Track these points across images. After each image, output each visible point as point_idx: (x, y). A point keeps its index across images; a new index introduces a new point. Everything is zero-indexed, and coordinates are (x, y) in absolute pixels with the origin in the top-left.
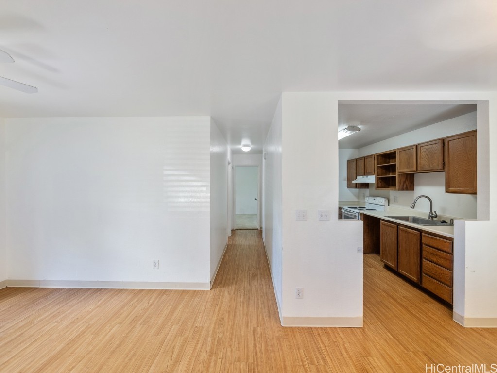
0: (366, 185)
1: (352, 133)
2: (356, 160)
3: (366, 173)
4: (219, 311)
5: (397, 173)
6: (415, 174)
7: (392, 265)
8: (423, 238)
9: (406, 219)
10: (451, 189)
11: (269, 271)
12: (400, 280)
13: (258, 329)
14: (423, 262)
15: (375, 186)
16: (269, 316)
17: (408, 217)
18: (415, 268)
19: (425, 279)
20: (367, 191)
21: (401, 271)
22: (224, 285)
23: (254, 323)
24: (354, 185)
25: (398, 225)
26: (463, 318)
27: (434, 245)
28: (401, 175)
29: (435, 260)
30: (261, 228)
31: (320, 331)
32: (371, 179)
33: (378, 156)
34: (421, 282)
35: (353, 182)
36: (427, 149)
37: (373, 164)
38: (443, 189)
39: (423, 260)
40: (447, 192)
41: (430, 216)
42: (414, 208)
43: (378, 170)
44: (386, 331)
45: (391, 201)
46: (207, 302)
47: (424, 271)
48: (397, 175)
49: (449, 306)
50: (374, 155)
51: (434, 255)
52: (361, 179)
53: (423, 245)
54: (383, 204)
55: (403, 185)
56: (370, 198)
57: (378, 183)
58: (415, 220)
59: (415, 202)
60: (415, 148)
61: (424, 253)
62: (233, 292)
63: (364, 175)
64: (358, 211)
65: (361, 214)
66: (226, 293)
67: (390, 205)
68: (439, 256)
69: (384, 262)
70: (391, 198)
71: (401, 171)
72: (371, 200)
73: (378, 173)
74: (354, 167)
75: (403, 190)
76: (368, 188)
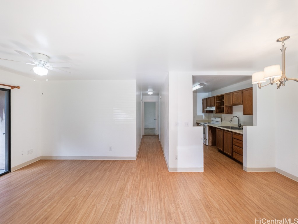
0: (211, 112)
1: (202, 86)
2: (207, 99)
3: (211, 106)
4: (141, 167)
5: (224, 106)
6: (233, 106)
7: (221, 149)
8: (233, 135)
9: (228, 127)
10: (245, 113)
11: (163, 153)
12: (224, 156)
13: (159, 173)
14: (233, 146)
15: (215, 112)
16: (164, 169)
17: (229, 127)
18: (230, 150)
19: (234, 153)
20: (212, 115)
21: (225, 152)
22: (142, 158)
23: (157, 171)
24: (206, 111)
25: (224, 130)
26: (246, 168)
27: (237, 138)
28: (226, 106)
29: (237, 144)
30: (158, 134)
31: (185, 173)
32: (213, 109)
33: (216, 97)
34: (232, 155)
35: (205, 110)
36: (236, 95)
37: (214, 101)
38: (242, 113)
39: (233, 145)
40: (244, 114)
41: (238, 126)
42: (231, 122)
43: (216, 104)
44: (213, 173)
45: (223, 120)
46: (135, 164)
47: (233, 150)
48: (224, 107)
49: (241, 164)
50: (214, 96)
51: (237, 142)
52: (209, 109)
53: (233, 139)
54: (219, 121)
55: (227, 111)
56: (214, 118)
57: (216, 110)
58: (232, 128)
59: (232, 119)
60: (231, 94)
61: (233, 142)
62: (146, 161)
63: (210, 106)
64: (207, 125)
65: (208, 126)
66: (144, 161)
67: (223, 121)
68: (239, 143)
69: (218, 149)
70: (223, 118)
71: (226, 104)
72: (214, 119)
73: (216, 105)
74: (206, 102)
75: (227, 114)
76: (213, 113)
